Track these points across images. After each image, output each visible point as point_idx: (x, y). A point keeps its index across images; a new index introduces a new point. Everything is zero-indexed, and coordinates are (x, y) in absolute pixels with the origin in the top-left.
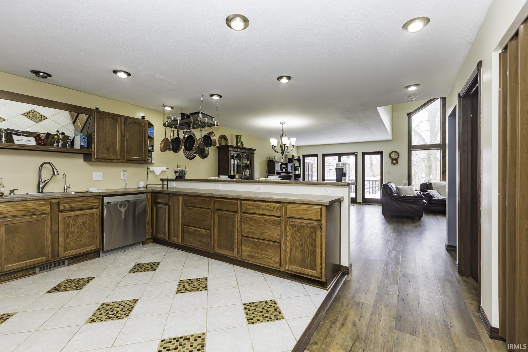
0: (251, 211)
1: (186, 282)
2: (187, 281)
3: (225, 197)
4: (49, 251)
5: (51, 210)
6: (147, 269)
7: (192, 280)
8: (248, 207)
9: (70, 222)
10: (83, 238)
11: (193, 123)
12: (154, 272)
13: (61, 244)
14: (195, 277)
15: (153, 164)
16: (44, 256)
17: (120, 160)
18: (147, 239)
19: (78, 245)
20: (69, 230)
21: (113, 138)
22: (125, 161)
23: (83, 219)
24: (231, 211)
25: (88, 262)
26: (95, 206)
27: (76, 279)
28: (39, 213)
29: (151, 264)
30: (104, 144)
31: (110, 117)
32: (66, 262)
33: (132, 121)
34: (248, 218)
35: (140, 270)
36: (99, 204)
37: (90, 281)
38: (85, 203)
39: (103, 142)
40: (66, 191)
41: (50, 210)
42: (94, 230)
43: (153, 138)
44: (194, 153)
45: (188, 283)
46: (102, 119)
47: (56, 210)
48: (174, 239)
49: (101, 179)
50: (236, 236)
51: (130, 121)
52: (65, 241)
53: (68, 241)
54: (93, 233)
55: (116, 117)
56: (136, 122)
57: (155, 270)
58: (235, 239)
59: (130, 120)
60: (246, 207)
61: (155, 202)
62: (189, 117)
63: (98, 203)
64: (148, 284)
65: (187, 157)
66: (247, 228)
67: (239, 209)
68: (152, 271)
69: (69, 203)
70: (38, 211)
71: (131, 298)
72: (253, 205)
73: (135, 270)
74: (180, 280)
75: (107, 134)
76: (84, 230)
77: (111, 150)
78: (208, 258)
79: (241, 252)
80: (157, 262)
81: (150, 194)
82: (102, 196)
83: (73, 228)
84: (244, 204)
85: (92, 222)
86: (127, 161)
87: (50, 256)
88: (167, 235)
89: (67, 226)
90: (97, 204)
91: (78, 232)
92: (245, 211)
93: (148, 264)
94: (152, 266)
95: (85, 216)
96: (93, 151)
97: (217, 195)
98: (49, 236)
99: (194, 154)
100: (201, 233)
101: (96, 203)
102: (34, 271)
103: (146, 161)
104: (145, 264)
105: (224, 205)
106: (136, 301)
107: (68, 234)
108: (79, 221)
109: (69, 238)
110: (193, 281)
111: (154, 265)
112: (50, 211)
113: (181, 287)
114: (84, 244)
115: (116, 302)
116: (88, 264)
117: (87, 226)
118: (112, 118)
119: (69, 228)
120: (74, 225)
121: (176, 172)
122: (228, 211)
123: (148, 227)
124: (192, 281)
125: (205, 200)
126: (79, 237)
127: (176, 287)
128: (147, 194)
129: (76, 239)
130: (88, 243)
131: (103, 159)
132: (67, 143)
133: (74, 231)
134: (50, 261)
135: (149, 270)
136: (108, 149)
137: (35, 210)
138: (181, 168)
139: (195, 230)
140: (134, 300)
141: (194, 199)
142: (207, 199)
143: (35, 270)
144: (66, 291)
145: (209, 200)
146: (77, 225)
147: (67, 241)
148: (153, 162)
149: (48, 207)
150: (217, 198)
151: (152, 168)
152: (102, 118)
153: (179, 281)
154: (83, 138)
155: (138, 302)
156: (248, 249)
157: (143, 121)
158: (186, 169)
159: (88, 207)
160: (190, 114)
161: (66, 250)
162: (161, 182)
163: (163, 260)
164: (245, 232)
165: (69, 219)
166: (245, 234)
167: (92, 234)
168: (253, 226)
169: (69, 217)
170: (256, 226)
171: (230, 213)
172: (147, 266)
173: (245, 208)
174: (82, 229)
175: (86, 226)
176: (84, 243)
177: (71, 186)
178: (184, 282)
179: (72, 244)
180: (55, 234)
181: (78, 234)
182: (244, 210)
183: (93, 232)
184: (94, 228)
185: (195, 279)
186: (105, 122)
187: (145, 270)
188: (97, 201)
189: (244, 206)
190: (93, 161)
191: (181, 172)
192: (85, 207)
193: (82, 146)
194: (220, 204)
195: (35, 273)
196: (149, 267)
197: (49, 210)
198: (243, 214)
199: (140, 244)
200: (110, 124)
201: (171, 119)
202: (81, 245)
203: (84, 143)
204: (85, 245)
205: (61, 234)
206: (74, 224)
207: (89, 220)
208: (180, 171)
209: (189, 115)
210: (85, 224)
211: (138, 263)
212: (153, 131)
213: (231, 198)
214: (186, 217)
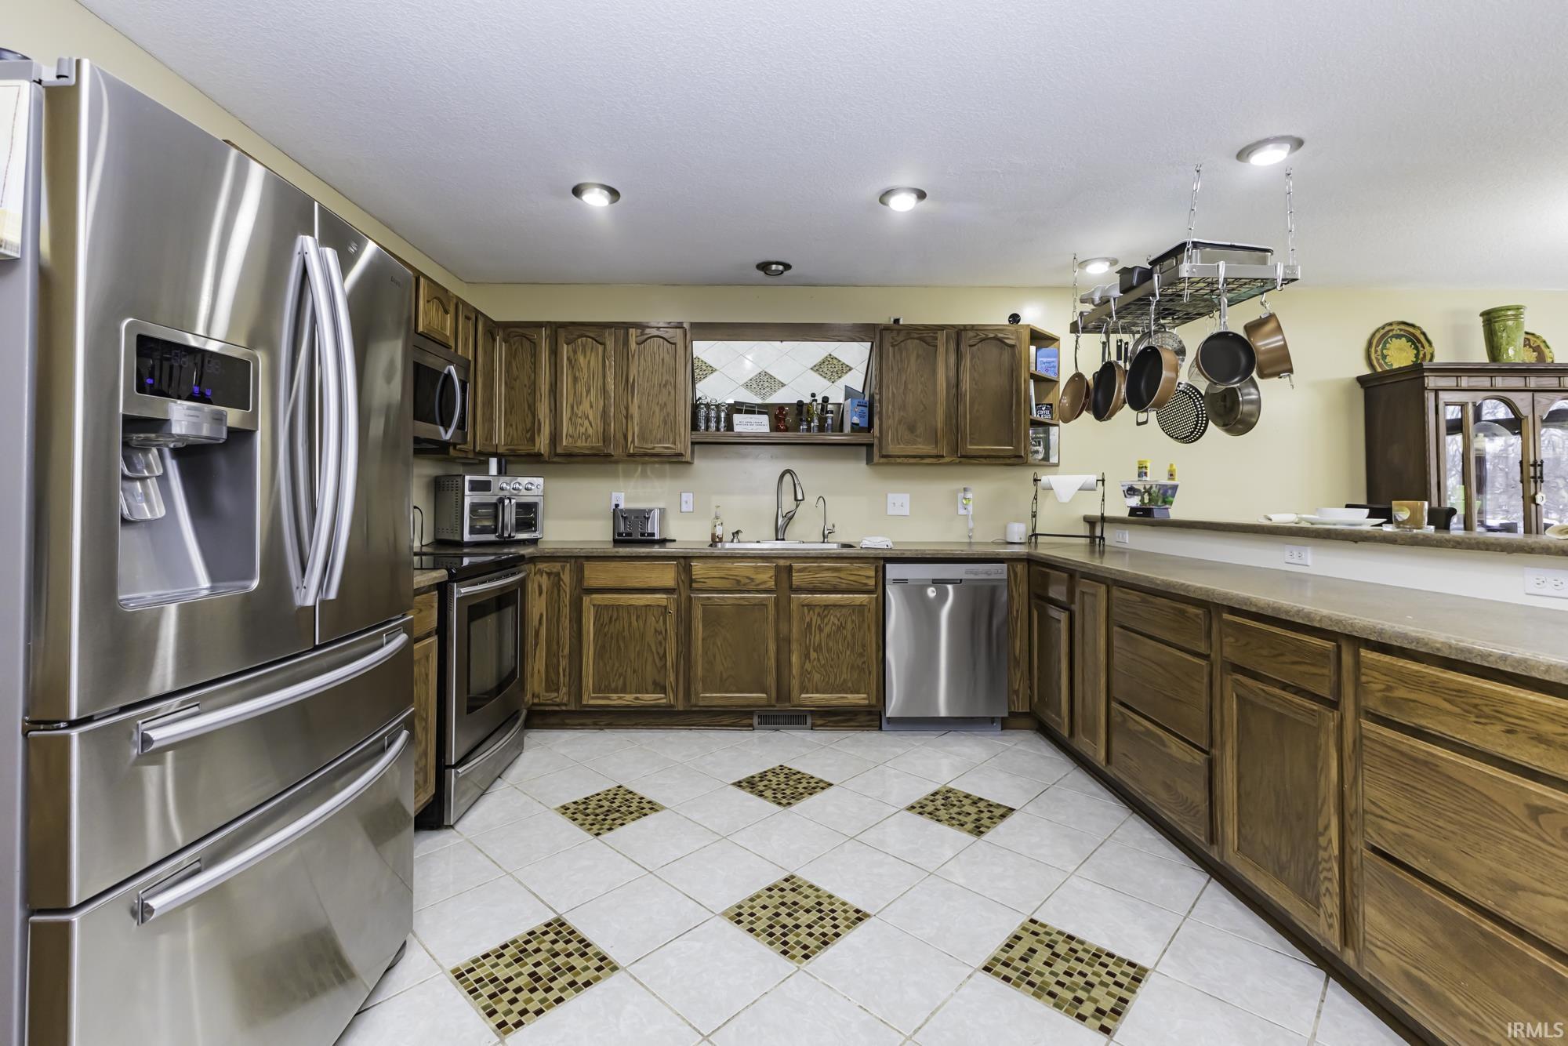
0: (1423, 722)
1: (1047, 939)
2: (1055, 937)
3: (1269, 613)
4: (771, 680)
5: (776, 584)
6: (960, 817)
7: (1074, 945)
8: (1401, 693)
9: (811, 619)
10: (839, 666)
11: (1160, 295)
12: (972, 838)
13: (795, 671)
14: (1096, 937)
15: (1057, 465)
16: (762, 693)
17: (942, 456)
18: (1012, 714)
19: (828, 683)
20: (810, 640)
21: (924, 396)
22: (958, 460)
23: (839, 616)
24: (1299, 691)
25: (851, 734)
26: (866, 584)
27: (799, 772)
28: (754, 588)
29: (981, 805)
30: (902, 414)
31: (916, 336)
32: (809, 721)
33: (978, 335)
34: (1402, 753)
35: (942, 813)
36: (876, 583)
37: (816, 792)
38: (842, 575)
39: (899, 411)
40: (826, 540)
41: (773, 583)
42: (864, 651)
43: (1055, 381)
44: (1198, 417)
45: (1052, 947)
46: (896, 348)
47: (786, 585)
48: (1082, 743)
49: (906, 511)
50: (1327, 827)
51: (970, 339)
52: (802, 666)
53: (808, 666)
54: (862, 660)
55: (931, 334)
56: (992, 335)
57: (982, 833)
58: (1322, 841)
59: (971, 334)
60: (1389, 688)
61: (1039, 598)
62: (1146, 275)
63: (874, 579)
64: (931, 874)
65: (1172, 437)
66: (1393, 812)
67: (1348, 690)
68: (969, 832)
69: (809, 572)
70: (753, 583)
71: (855, 900)
72: (1435, 687)
73: (930, 808)
74: (1033, 921)
75: (910, 386)
76: (841, 647)
77: (920, 429)
78: (1208, 876)
79: (1361, 931)
80: (1005, 807)
81: (1025, 564)
82: (882, 561)
83: (818, 636)
84: (1374, 667)
85: (859, 630)
86: (962, 459)
87: (774, 694)
88: (1066, 720)
89: (806, 629)
90: (872, 582)
91: (829, 650)
92: (1383, 711)
93: (976, 802)
94: (982, 815)
95: (844, 611)
96: (876, 437)
97: (1231, 599)
98: (772, 647)
99: (1197, 421)
100: (1169, 751)
101: (868, 577)
102: (749, 721)
103: (1021, 457)
104: (967, 796)
105: (1265, 652)
106: (860, 917)
107: (807, 649)
108: (831, 622)
109: (810, 660)
110: (1075, 951)
111: (989, 814)
112: (773, 587)
113: (1020, 949)
114: (842, 684)
115: (817, 890)
116: (847, 740)
117: (849, 637)
118: (921, 339)
119: (811, 634)
120: (821, 630)
121: (1131, 491)
122: (1285, 687)
123: (1019, 675)
124: (1071, 950)
125: (1182, 612)
126: (832, 663)
127: (1002, 939)
128: (1015, 564)
129: (824, 665)
130: (850, 684)
131: (899, 457)
132: (826, 418)
133: (820, 645)
134: (774, 706)
135: (962, 825)
136: (912, 429)
137: (747, 581)
138: (1157, 477)
139: (1148, 732)
140: (857, 911)
141: (1144, 601)
142: (1192, 610)
143: (752, 719)
144: (761, 796)
145: (1197, 615)
146: (827, 630)
147: (806, 666)
148: (1053, 460)
149: (769, 575)
150: (1233, 611)
151: (1046, 478)
152: (896, 345)
153: (1023, 919)
154: (858, 405)
155: (862, 927)
156: (1408, 938)
157: (1013, 327)
158: (1173, 479)
159: (852, 587)
160: (1150, 264)
161: (804, 689)
162: (1088, 526)
163: (1029, 808)
164: (1380, 830)
165: (811, 612)
166: (1386, 846)
167: (859, 662)
168: (1439, 815)
169: (810, 607)
170: (1461, 824)
171: (1297, 700)
172: (967, 809)
173: (1379, 694)
174: (837, 642)
175: (845, 637)
176: (842, 679)
177: (836, 529)
178: (1042, 937)
179: (816, 677)
180: (784, 643)
181: (828, 653)
182: (1372, 703)
183: (861, 655)
184: (863, 646)
185: (1091, 945)
186: (904, 354)
187: (954, 822)
188: (873, 574)
189: (1376, 684)
190: (878, 464)
191: (1148, 491)
192: (844, 586)
193: (855, 426)
194: (1248, 644)
195: (751, 727)
196: (970, 814)
197: (771, 584)
198: (1367, 725)
199: (993, 723)
200: (918, 356)
201: (1093, 302)
202: (835, 686)
203: (861, 416)
204: (843, 689)
205: (795, 646)
206: (819, 626)
207: (853, 621)
208: (1145, 488)
209: (1149, 267)
210: (845, 632)
211: (951, 786)
212: (1058, 356)
213: (1301, 621)
214: (1120, 669)
